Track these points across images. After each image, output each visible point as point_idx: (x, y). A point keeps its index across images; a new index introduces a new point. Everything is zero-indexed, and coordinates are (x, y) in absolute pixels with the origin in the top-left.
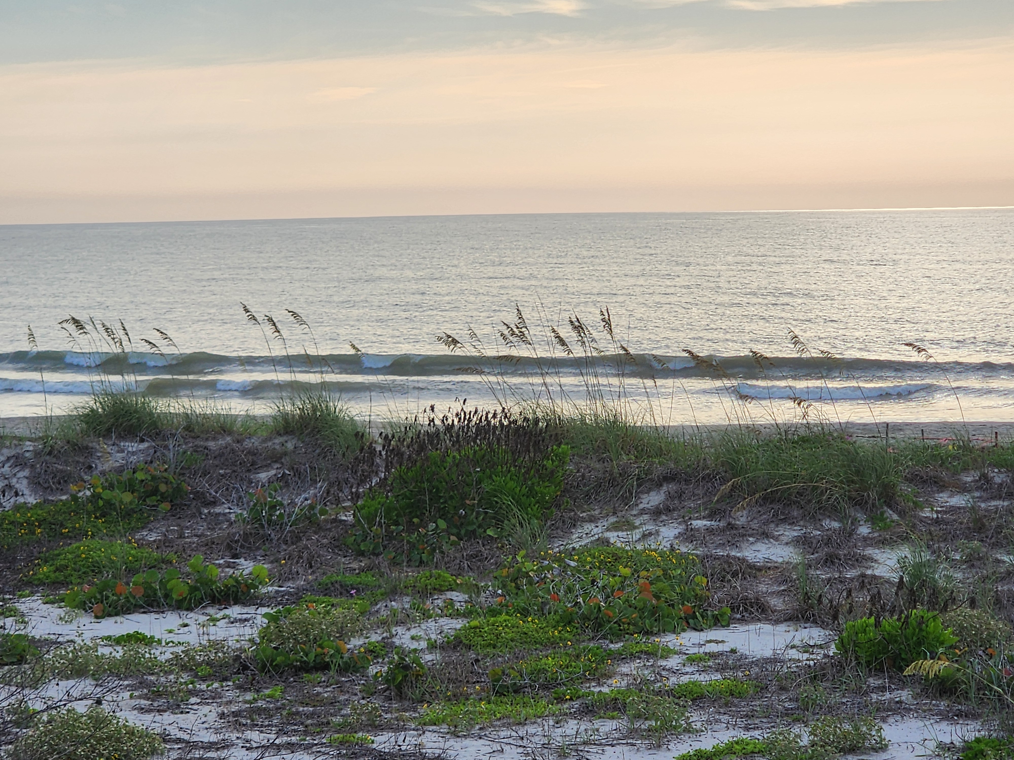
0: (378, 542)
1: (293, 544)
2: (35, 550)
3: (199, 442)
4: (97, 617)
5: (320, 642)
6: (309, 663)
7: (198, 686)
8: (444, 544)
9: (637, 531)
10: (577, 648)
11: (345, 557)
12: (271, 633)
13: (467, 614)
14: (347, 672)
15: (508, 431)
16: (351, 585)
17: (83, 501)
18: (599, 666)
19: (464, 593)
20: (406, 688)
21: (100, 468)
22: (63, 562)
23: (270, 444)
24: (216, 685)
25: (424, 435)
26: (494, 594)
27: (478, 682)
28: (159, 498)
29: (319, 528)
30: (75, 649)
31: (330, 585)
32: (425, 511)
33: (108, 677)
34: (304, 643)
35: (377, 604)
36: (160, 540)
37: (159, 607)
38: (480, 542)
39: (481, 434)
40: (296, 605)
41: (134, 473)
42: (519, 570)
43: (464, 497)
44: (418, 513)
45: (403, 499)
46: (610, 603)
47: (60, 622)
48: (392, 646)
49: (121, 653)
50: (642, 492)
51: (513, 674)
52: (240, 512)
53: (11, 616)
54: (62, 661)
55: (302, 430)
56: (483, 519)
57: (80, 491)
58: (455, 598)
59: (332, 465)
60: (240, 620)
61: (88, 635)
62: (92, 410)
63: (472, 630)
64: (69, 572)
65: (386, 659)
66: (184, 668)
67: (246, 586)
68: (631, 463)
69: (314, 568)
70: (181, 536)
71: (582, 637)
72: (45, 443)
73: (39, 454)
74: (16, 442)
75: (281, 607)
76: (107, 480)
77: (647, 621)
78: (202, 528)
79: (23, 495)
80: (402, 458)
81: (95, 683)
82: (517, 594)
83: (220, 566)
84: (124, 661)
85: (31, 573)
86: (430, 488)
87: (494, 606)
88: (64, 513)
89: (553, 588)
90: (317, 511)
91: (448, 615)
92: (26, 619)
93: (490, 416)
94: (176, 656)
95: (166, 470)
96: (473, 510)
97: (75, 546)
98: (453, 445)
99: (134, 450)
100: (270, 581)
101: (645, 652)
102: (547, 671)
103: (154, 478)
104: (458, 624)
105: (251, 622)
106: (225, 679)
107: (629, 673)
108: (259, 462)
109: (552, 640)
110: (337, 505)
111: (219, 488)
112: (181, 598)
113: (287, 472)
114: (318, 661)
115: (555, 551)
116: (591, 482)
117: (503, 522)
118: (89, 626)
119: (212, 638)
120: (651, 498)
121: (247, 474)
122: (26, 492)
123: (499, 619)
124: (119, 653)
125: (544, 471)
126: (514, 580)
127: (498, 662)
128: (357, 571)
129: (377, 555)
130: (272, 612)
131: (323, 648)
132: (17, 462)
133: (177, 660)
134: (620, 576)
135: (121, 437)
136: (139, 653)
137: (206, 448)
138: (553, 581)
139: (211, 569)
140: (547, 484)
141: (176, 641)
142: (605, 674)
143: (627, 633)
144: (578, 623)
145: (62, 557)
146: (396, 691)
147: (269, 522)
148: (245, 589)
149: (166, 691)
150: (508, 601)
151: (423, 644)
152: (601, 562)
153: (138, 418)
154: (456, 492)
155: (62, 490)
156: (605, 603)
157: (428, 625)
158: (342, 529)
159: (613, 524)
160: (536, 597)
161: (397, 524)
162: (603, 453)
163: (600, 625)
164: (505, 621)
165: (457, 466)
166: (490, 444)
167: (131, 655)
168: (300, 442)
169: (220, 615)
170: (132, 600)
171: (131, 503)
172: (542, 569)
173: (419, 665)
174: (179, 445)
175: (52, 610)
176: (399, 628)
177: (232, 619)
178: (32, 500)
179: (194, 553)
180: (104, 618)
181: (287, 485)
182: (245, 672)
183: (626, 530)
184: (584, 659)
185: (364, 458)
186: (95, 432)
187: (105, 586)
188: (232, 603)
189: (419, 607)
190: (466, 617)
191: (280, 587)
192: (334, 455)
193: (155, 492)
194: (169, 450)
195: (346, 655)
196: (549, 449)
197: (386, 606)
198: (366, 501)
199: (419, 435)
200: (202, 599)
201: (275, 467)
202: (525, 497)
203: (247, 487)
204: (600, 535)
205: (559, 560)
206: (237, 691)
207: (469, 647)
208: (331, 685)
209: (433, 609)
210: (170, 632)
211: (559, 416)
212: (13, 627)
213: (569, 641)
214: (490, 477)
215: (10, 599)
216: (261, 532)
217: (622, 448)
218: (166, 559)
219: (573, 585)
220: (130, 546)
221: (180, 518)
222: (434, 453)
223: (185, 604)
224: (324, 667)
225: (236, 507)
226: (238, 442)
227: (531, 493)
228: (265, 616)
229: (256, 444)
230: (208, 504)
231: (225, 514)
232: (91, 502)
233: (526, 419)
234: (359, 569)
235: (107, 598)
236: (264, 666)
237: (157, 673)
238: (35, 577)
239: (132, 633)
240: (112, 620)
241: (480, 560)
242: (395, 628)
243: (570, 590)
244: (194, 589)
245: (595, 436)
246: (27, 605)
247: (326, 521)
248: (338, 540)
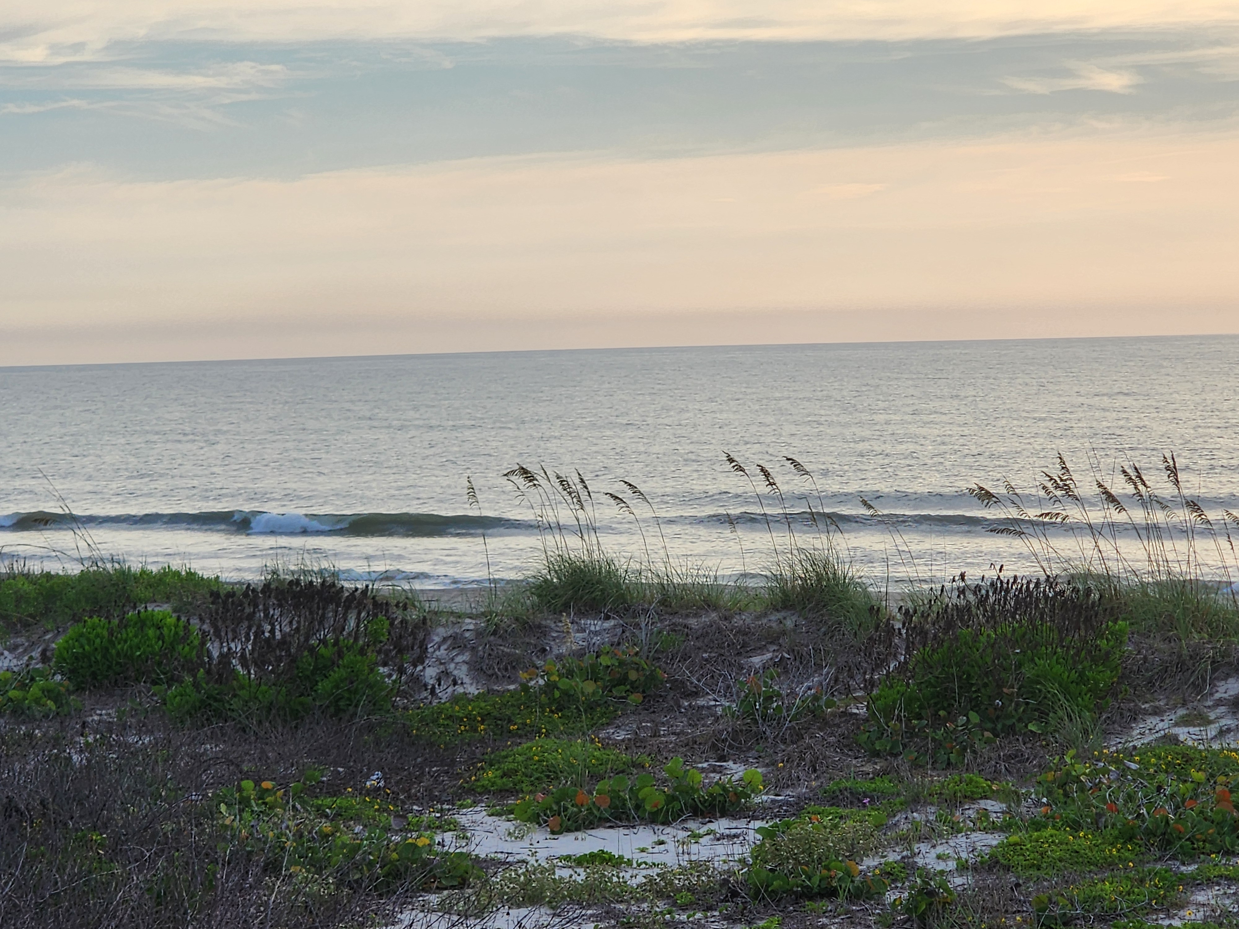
0: (897, 740)
1: (793, 743)
2: (477, 751)
3: (677, 620)
4: (553, 832)
5: (826, 863)
6: (812, 889)
7: (677, 916)
8: (977, 742)
9: (1212, 726)
10: (1141, 870)
11: (856, 758)
12: (766, 852)
13: (1005, 828)
14: (859, 899)
15: (1054, 604)
16: (864, 793)
17: (535, 692)
18: (1168, 894)
19: (1001, 802)
20: (931, 918)
21: (556, 651)
22: (511, 766)
23: (765, 621)
24: (699, 915)
25: (952, 610)
26: (1038, 803)
27: (1019, 911)
28: (628, 687)
29: (825, 723)
30: (527, 871)
31: (838, 793)
32: (953, 702)
33: (568, 905)
34: (807, 864)
35: (895, 816)
36: (629, 739)
37: (629, 821)
38: (1020, 739)
39: (1020, 608)
40: (797, 818)
41: (597, 657)
42: (1068, 773)
43: (1000, 684)
44: (946, 705)
45: (927, 687)
46: (1180, 815)
47: (508, 839)
48: (914, 867)
49: (583, 876)
50: (1218, 679)
51: (1062, 902)
52: (728, 704)
53: (450, 830)
54: (512, 886)
55: (804, 604)
56: (1024, 711)
57: (531, 679)
58: (989, 808)
59: (841, 646)
60: (728, 836)
61: (542, 854)
62: (546, 581)
63: (1012, 848)
64: (519, 777)
65: (907, 883)
66: (660, 894)
67: (736, 794)
68: (1204, 643)
69: (819, 772)
70: (656, 734)
71: (1147, 857)
72: (488, 621)
73: (481, 634)
74: (454, 620)
75: (778, 820)
76: (564, 666)
77: (1227, 838)
78: (681, 724)
79: (462, 683)
80: (926, 638)
81: (552, 912)
82: (1066, 803)
83: (703, 770)
84: (587, 886)
85: (473, 778)
86: (960, 674)
87: (1037, 817)
88: (513, 705)
89: (1110, 795)
90: (822, 703)
91: (982, 828)
92: (469, 835)
93: (1032, 586)
94: (650, 880)
95: (637, 654)
96: (1011, 701)
97: (525, 746)
98: (987, 621)
99: (598, 628)
100: (765, 788)
101: (1226, 877)
102: (1104, 899)
103: (622, 663)
104: (994, 840)
105: (741, 838)
106: (710, 908)
107: (1206, 902)
108: (751, 643)
109: (1110, 860)
110: (847, 696)
111: (702, 675)
112: (656, 809)
113: (787, 656)
114: (823, 886)
115: (1111, 750)
116: (1155, 666)
117: (1048, 715)
118: (543, 844)
119: (693, 858)
120: (1230, 686)
121: (736, 658)
122: (467, 680)
123: (1044, 834)
124: (581, 876)
125: (1097, 652)
126: (1062, 786)
127: (1044, 887)
128: (871, 776)
129: (896, 756)
130: (767, 826)
131: (829, 870)
132: (455, 643)
133: (651, 885)
134: (1192, 782)
135: (581, 614)
136: (605, 876)
137: (686, 626)
138: (1109, 787)
139: (693, 774)
140: (1101, 668)
141: (649, 861)
142: (1176, 904)
143: (1203, 853)
144: (1142, 839)
145: (510, 759)
146: (918, 922)
147: (764, 717)
148: (733, 799)
149: (638, 922)
150: (1055, 812)
151: (952, 865)
152: (1168, 764)
153: (602, 590)
154: (991, 678)
155: (509, 677)
156: (1175, 815)
157: (957, 841)
158: (853, 724)
159: (1182, 717)
160: (1088, 806)
161: (919, 717)
162: (1169, 631)
163: (1169, 843)
164: (1052, 836)
165: (993, 646)
166: (1031, 620)
167: (595, 879)
168: (801, 619)
169: (702, 831)
170: (595, 812)
171: (594, 694)
172: (1096, 772)
173: (947, 890)
174: (653, 624)
175: (499, 823)
176: (922, 844)
177: (718, 835)
178: (473, 690)
179: (671, 755)
180: (562, 833)
181: (786, 671)
182: (734, 900)
183: (1199, 725)
184: (1150, 885)
185: (880, 638)
186: (549, 607)
187: (563, 796)
188: (718, 815)
189: (946, 818)
190: (1004, 832)
191: (777, 795)
192: (844, 635)
193: (623, 680)
194: (641, 628)
195: (858, 878)
196: (1104, 626)
197: (906, 818)
198: (883, 690)
199: (946, 610)
200: (681, 810)
201: (772, 649)
202: (1074, 684)
203: (737, 673)
204: (1167, 731)
205: (1117, 761)
206: (725, 923)
207: (1007, 869)
208: (839, 915)
209: (964, 821)
210: (643, 850)
211: (1115, 586)
212: (453, 844)
213: (1131, 861)
214: (1033, 660)
215: (449, 810)
216: (754, 729)
217: (1193, 625)
218: (638, 762)
219: (1135, 792)
220: (593, 746)
221: (654, 712)
222: (965, 631)
223: (661, 818)
224: (830, 893)
225: (723, 699)
226: (726, 619)
227: (1082, 678)
228: (758, 831)
229: (748, 621)
230: (688, 695)
231: (709, 708)
232: (545, 692)
233: (1075, 590)
234: (873, 773)
235: (566, 809)
236: (757, 892)
237: (626, 901)
238: (479, 784)
239: (596, 851)
240: (571, 836)
241: (1019, 762)
242: (917, 845)
243: (1130, 798)
244: (671, 799)
245: (1159, 609)
246: (469, 817)
247: (833, 715)
248: (848, 738)
